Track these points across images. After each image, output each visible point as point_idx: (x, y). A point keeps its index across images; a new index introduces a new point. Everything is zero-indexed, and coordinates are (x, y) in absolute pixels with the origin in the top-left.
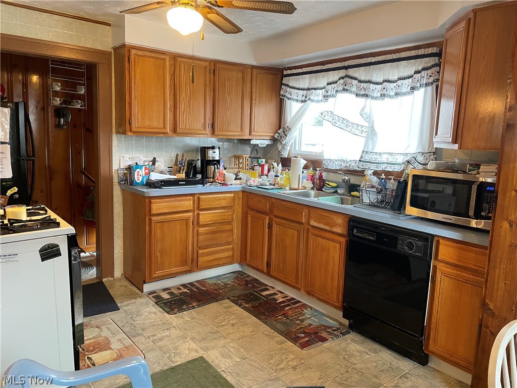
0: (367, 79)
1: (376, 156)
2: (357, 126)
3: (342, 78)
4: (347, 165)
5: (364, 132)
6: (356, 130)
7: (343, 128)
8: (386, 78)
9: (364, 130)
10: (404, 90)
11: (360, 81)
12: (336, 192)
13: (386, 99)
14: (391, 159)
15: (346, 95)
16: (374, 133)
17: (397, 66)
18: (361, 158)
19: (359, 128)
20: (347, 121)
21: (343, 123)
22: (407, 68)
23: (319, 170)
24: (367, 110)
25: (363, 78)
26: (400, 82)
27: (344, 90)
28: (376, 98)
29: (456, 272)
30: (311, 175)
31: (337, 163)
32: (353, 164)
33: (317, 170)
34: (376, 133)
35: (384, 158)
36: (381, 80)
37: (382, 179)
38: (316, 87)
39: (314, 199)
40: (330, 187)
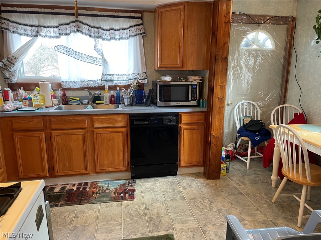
0: (98, 26)
1: (111, 77)
2: (90, 58)
3: (74, 22)
4: (86, 84)
5: (95, 61)
6: (90, 60)
7: (77, 58)
8: (111, 27)
9: (95, 60)
10: (124, 36)
11: (90, 26)
12: (82, 103)
13: (113, 41)
14: (121, 78)
15: (79, 34)
16: (106, 62)
17: (116, 21)
18: (102, 78)
19: (92, 58)
20: (79, 53)
21: (76, 55)
22: (126, 23)
23: (61, 90)
24: (99, 47)
25: (92, 25)
26: (121, 31)
27: (77, 30)
28: (107, 40)
30: (53, 94)
31: (77, 83)
32: (91, 83)
33: (59, 90)
34: (107, 62)
35: (115, 78)
36: (108, 28)
37: (118, 90)
38: (46, 25)
39: (65, 109)
40: (76, 100)
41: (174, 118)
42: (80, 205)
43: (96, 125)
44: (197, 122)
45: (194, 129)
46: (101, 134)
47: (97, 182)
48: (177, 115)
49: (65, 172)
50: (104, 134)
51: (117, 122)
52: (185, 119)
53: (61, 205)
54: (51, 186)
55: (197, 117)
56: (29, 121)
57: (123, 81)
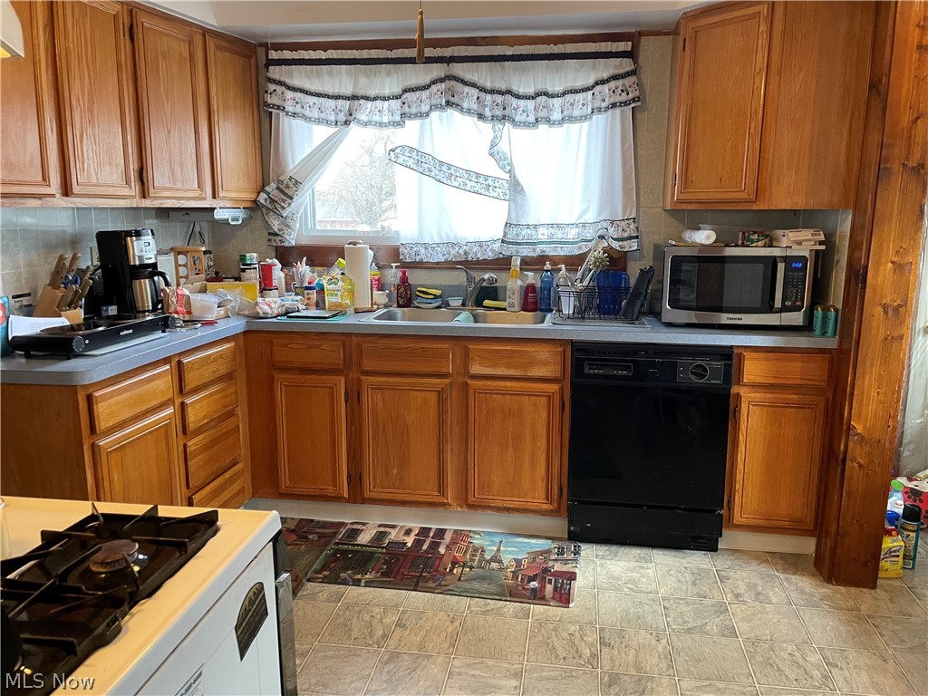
0: (503, 88)
1: (529, 232)
2: (476, 178)
3: (441, 80)
4: (460, 251)
5: (491, 188)
6: (475, 185)
7: (442, 180)
8: (540, 87)
9: (491, 183)
10: (577, 113)
11: (483, 90)
12: (447, 305)
13: (543, 127)
14: (559, 235)
15: (452, 113)
16: (519, 188)
17: (557, 69)
18: (504, 236)
19: (481, 180)
20: (450, 166)
21: (442, 172)
22: (582, 74)
23: (396, 267)
24: (503, 146)
25: (488, 85)
26: (569, 97)
27: (448, 103)
28: (526, 125)
29: (771, 395)
30: (376, 277)
31: (439, 249)
32: (475, 249)
33: (392, 267)
34: (523, 190)
35: (543, 234)
36: (531, 91)
37: (547, 271)
38: (372, 93)
39: (403, 320)
40: (432, 297)
41: (718, 364)
42: (414, 593)
43: (476, 369)
44: (799, 382)
45: (788, 405)
46: (488, 396)
47: (470, 531)
48: (726, 354)
49: (387, 490)
50: (494, 396)
51: (532, 363)
52: (753, 370)
53: (369, 584)
54: (352, 523)
55: (799, 365)
56: (309, 347)
57: (565, 243)
